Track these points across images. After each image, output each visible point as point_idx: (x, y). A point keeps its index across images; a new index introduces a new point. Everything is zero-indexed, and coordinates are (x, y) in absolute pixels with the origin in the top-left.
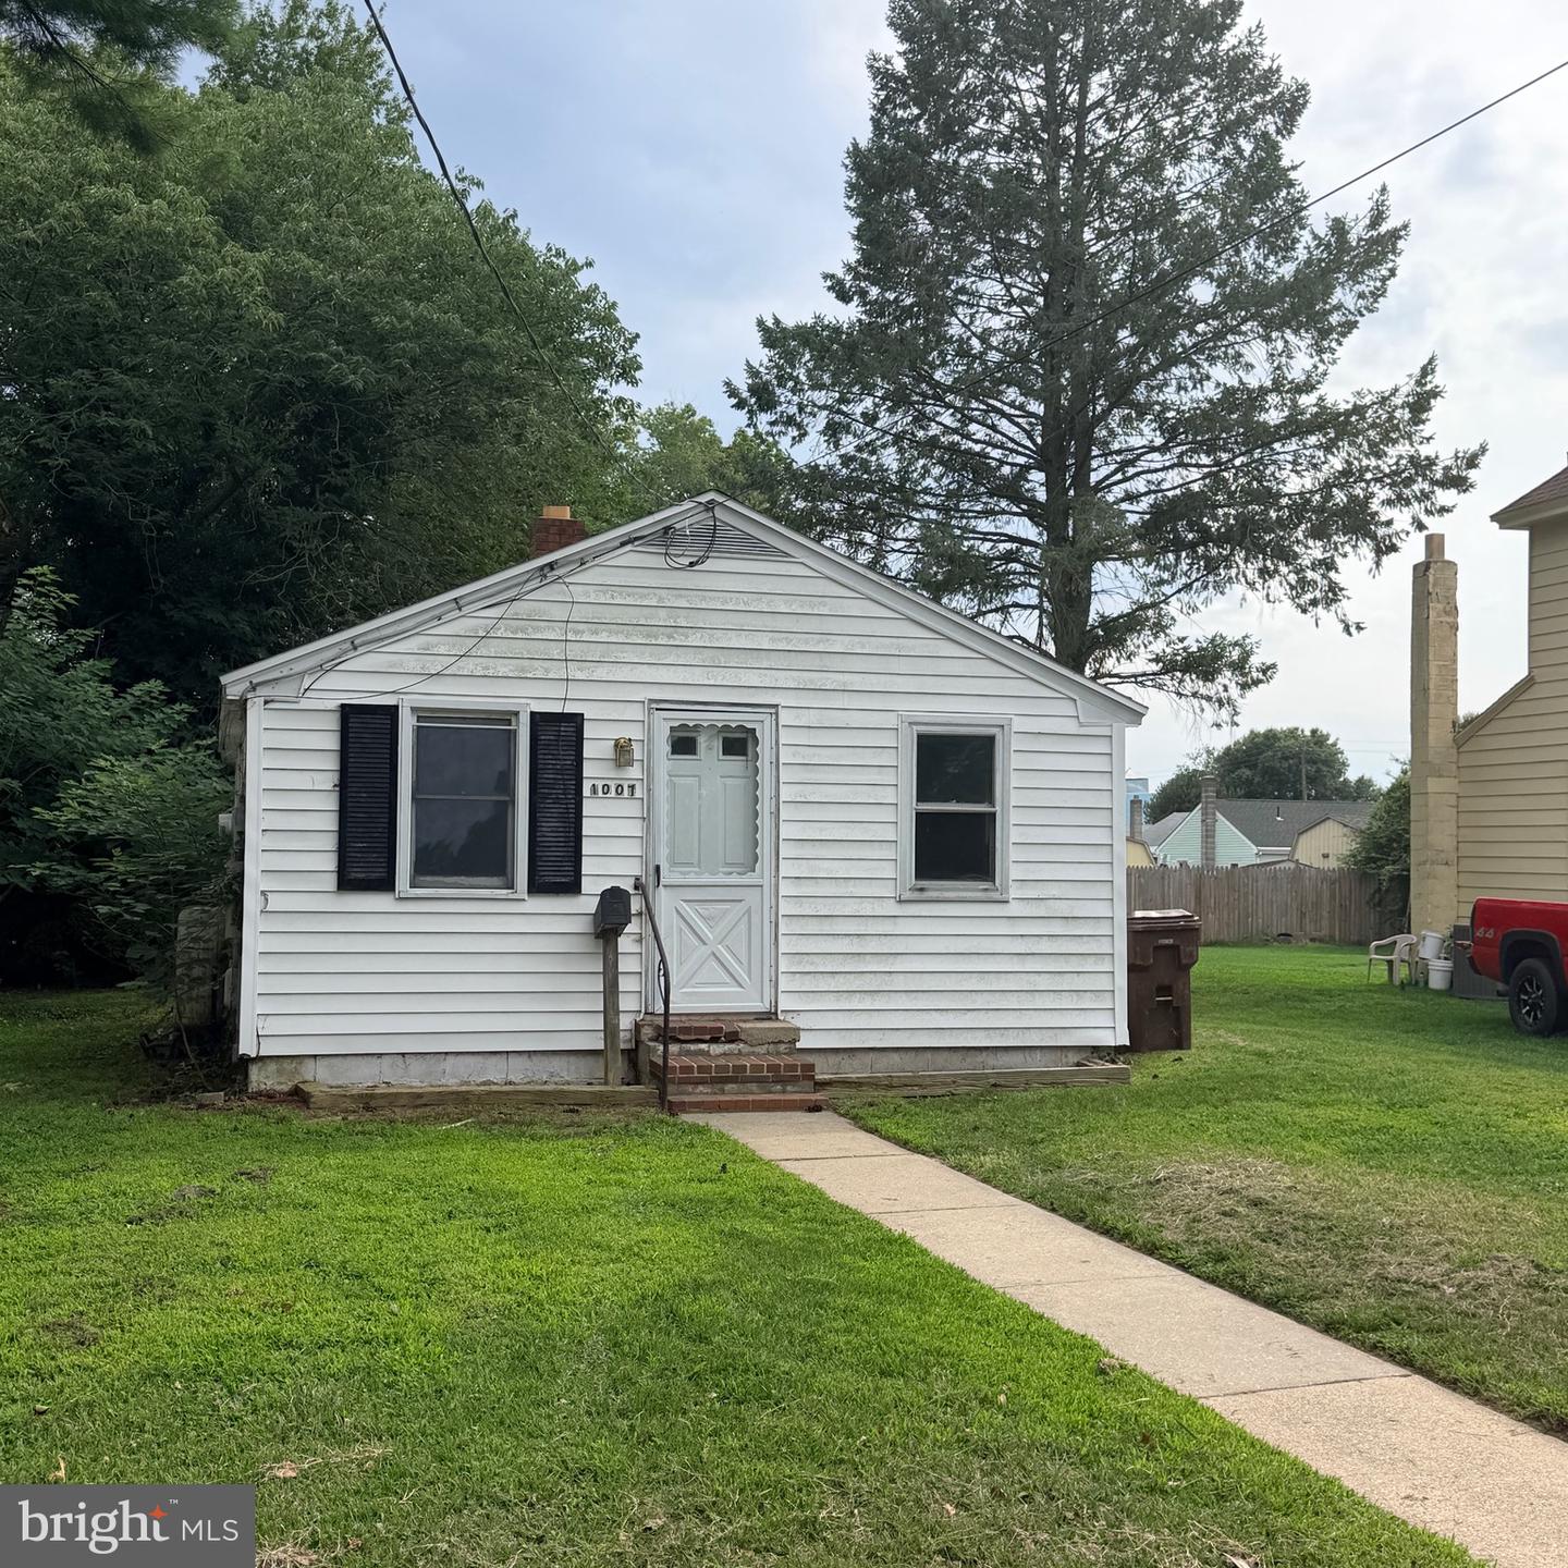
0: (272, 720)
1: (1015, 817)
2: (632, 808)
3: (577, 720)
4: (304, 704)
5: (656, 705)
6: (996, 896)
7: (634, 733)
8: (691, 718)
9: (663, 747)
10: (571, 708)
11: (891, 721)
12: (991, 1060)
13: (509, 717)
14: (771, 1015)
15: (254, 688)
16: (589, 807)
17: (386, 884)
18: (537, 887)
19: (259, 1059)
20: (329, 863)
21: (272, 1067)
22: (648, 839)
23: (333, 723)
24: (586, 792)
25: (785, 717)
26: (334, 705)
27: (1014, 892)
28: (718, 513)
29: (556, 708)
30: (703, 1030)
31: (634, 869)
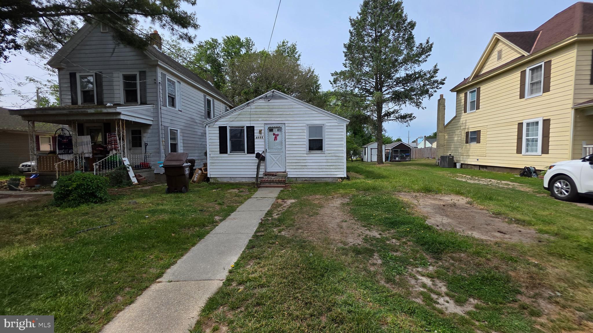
0: (210, 129)
1: (326, 140)
2: (263, 140)
3: (253, 127)
4: (214, 127)
5: (265, 124)
6: (323, 153)
7: (262, 128)
8: (271, 126)
9: (267, 131)
10: (252, 125)
11: (304, 125)
12: (323, 179)
13: (243, 127)
14: (285, 172)
15: (207, 124)
16: (256, 140)
17: (226, 153)
18: (248, 153)
19: (210, 178)
20: (218, 150)
21: (213, 179)
22: (265, 145)
23: (218, 129)
24: (255, 138)
25: (286, 125)
26: (218, 126)
27: (326, 152)
28: (275, 93)
29: (249, 125)
30: (271, 174)
31: (263, 150)
